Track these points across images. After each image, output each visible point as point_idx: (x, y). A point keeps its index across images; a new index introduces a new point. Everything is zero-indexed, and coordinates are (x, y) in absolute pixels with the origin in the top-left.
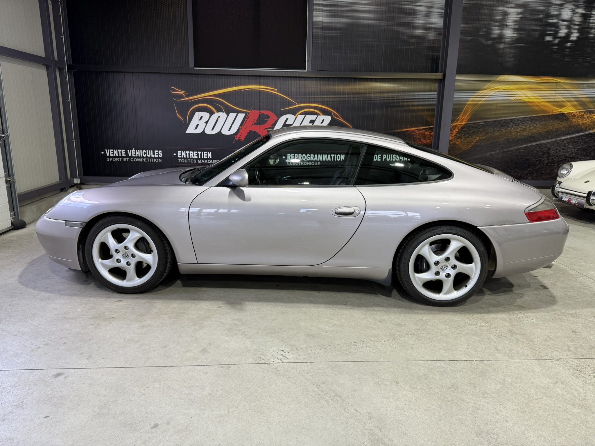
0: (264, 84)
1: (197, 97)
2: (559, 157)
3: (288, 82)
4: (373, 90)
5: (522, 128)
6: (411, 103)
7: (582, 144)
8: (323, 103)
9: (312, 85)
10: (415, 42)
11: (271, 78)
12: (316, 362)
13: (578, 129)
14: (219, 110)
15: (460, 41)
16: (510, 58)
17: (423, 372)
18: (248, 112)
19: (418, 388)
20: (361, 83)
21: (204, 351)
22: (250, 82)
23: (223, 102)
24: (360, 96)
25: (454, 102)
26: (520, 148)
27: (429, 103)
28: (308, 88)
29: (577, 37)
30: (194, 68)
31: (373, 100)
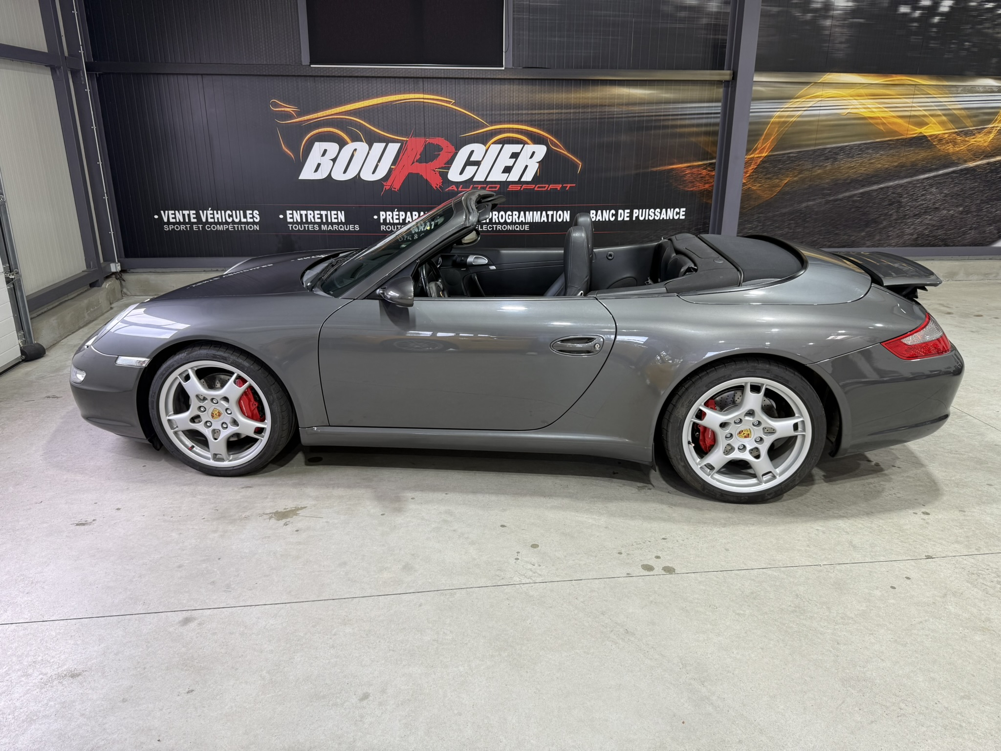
0: (432, 91)
1: (316, 117)
2: (915, 208)
3: (472, 86)
4: (616, 101)
5: (857, 162)
6: (679, 122)
7: (952, 187)
8: (533, 123)
9: (513, 92)
10: (685, 17)
11: (442, 80)
12: (585, 579)
13: (947, 161)
14: (355, 138)
15: (761, 16)
16: (841, 43)
17: (749, 587)
18: (405, 141)
19: (746, 614)
20: (596, 88)
21: (407, 568)
22: (408, 89)
23: (362, 124)
24: (595, 110)
25: (751, 120)
26: (855, 195)
27: (709, 121)
28: (506, 98)
29: (950, 7)
30: (310, 65)
31: (616, 118)
